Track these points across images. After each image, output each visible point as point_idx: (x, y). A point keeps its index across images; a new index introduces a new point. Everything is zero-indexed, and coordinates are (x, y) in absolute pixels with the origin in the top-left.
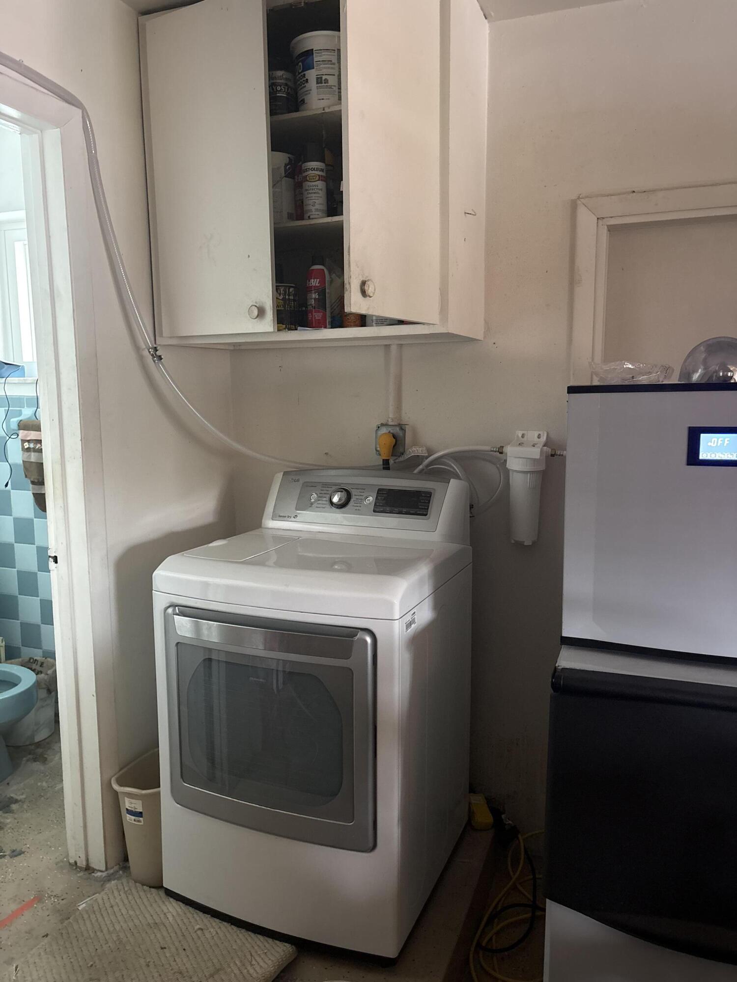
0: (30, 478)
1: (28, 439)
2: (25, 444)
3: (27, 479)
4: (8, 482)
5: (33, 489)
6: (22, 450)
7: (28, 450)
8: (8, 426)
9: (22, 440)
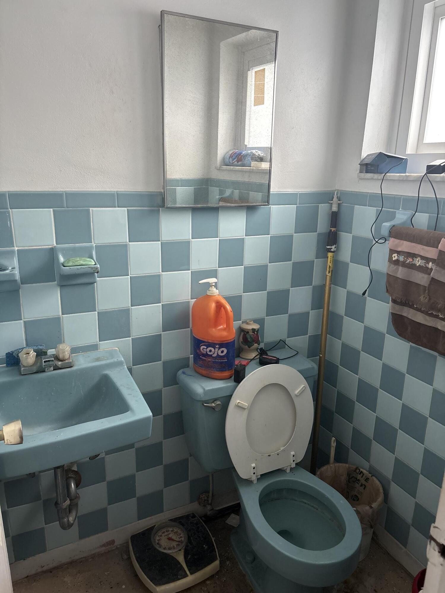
0: (392, 295)
1: (399, 249)
2: (394, 255)
3: (387, 294)
4: (366, 291)
5: (393, 308)
6: (389, 261)
7: (397, 262)
8: (378, 229)
9: (391, 250)
